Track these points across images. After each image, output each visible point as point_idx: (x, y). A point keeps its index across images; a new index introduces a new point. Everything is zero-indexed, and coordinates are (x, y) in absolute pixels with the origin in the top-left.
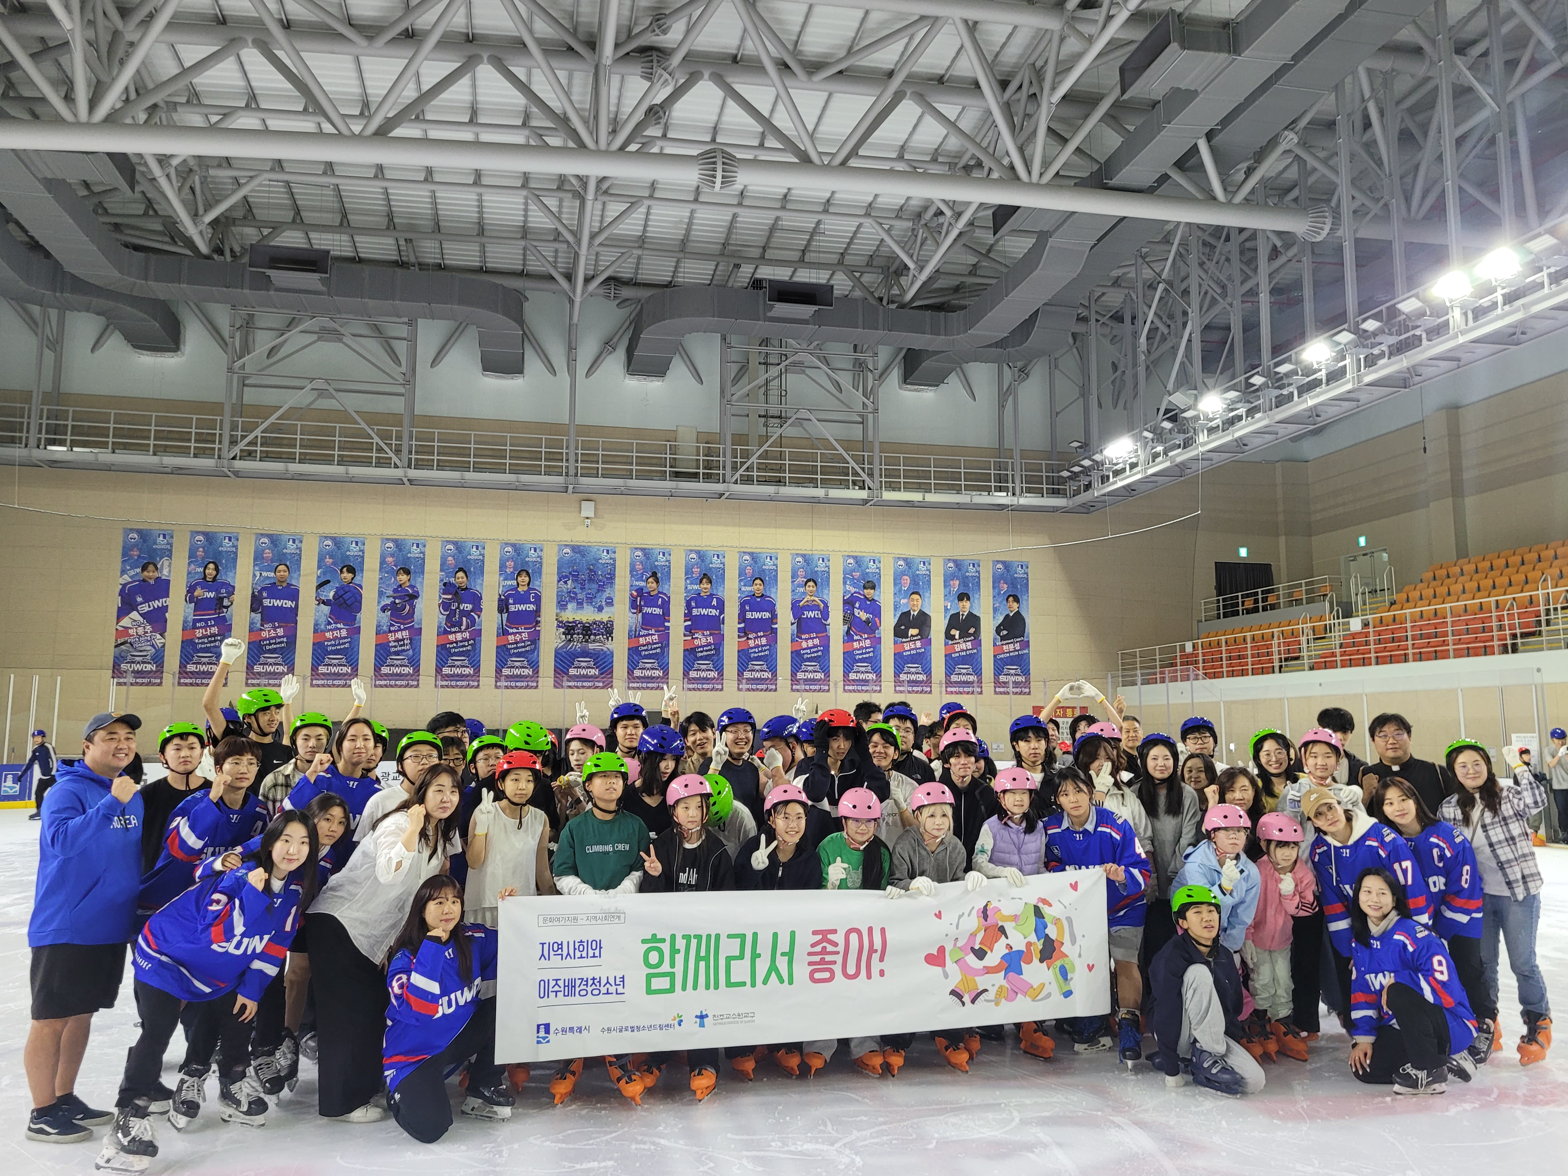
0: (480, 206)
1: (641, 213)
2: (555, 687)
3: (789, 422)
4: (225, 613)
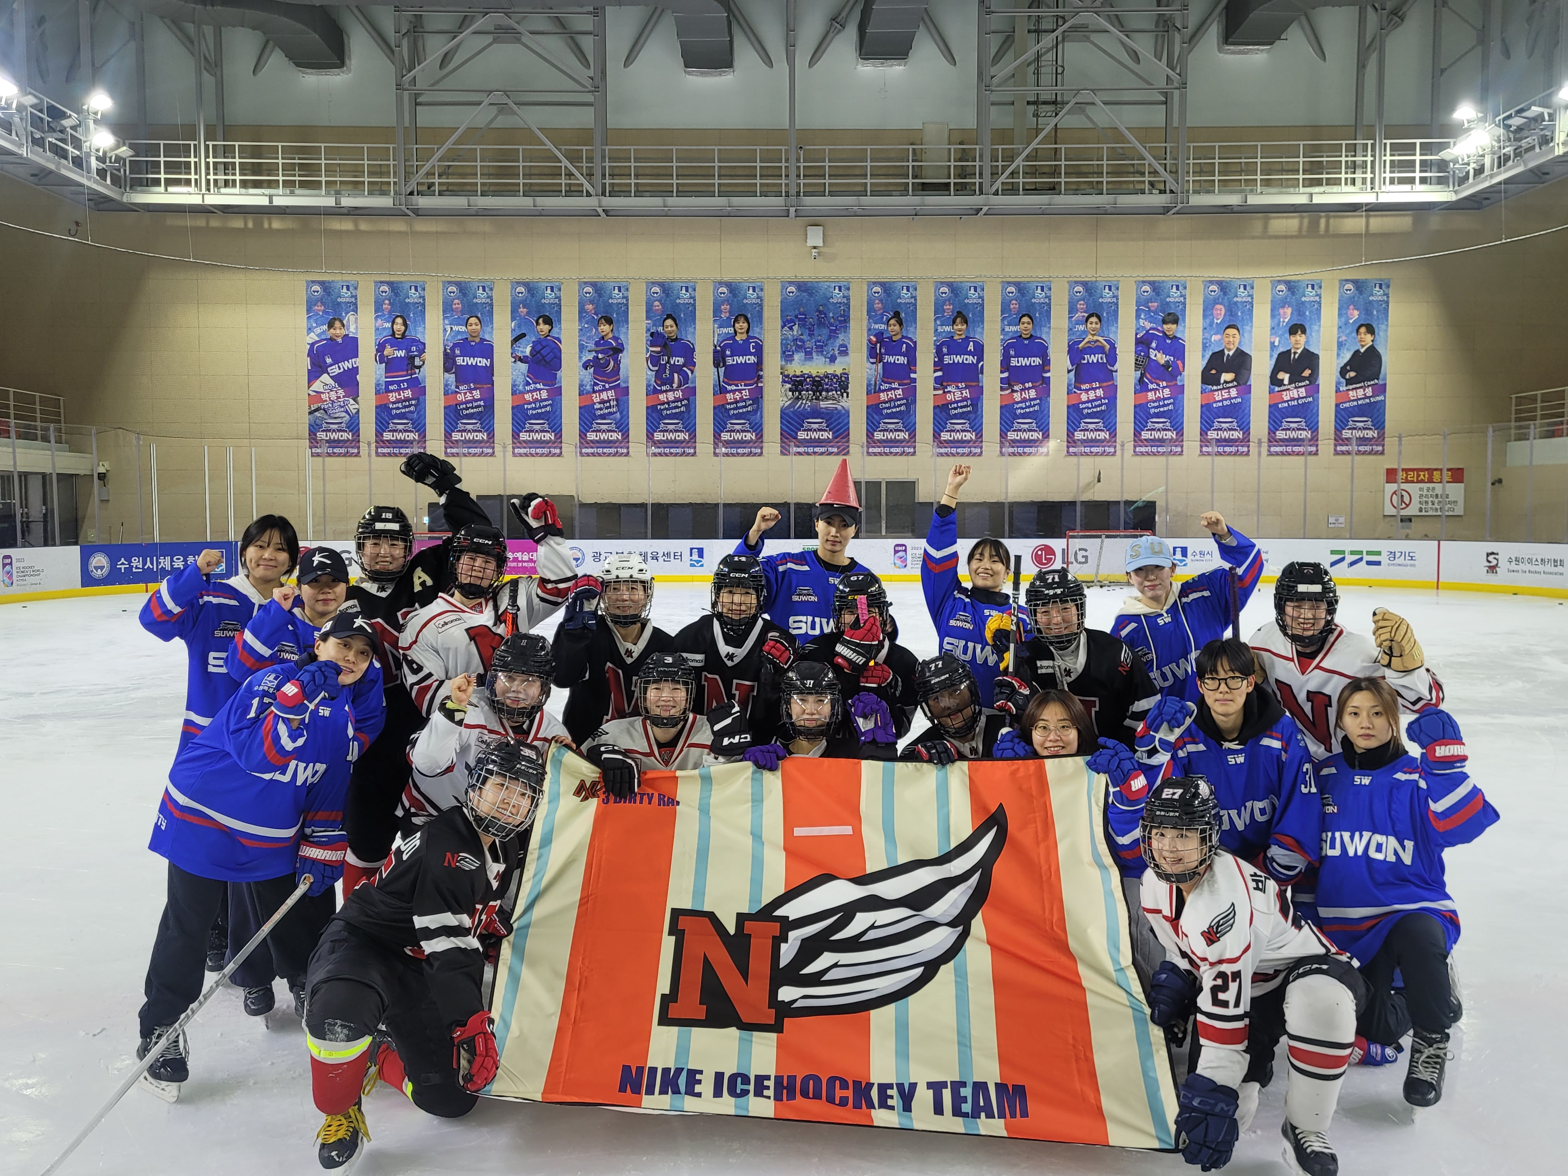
4: (418, 374)
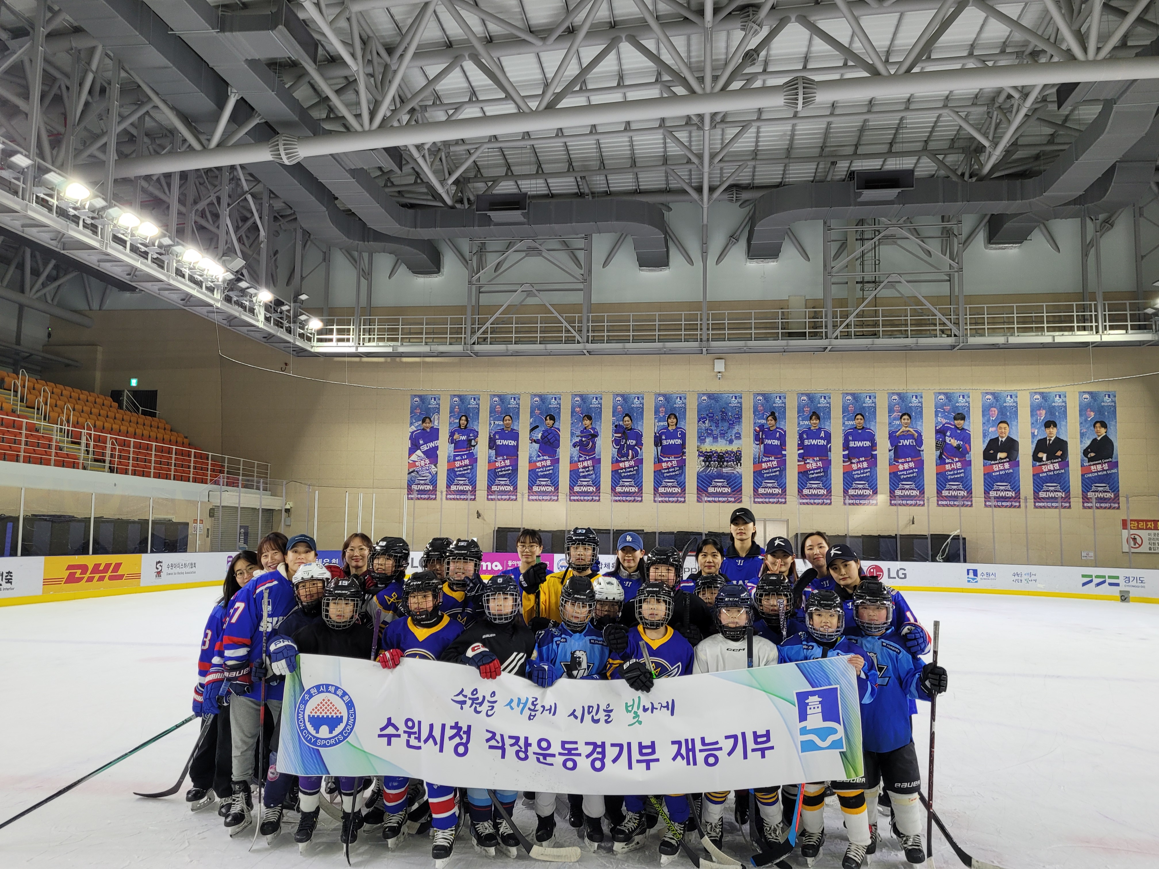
0: (632, 145)
1: (751, 133)
2: (698, 501)
3: (882, 285)
4: (473, 450)
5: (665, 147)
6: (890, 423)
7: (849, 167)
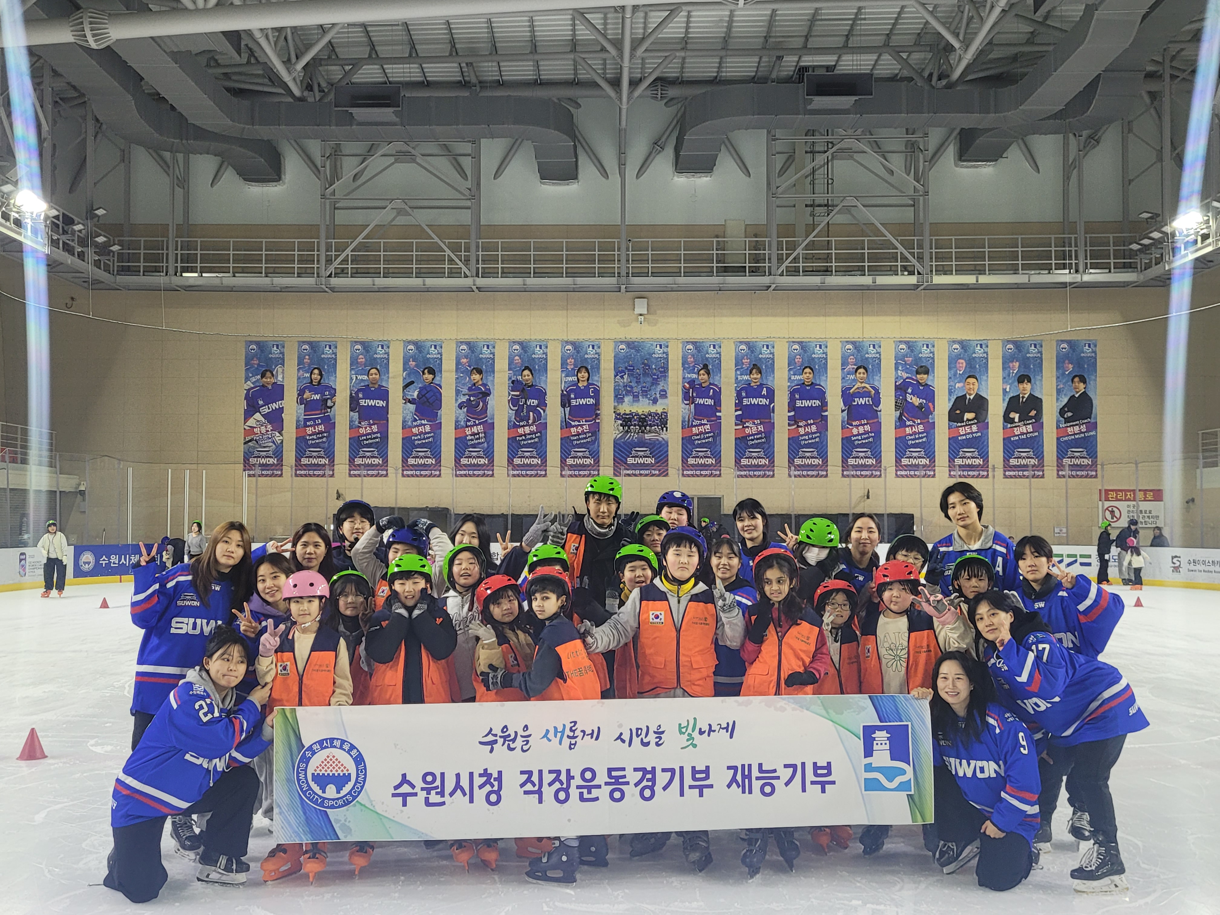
1: (681, 17)
2: (615, 474)
3: (837, 209)
4: (330, 413)
5: (574, 30)
6: (843, 378)
7: (798, 62)
